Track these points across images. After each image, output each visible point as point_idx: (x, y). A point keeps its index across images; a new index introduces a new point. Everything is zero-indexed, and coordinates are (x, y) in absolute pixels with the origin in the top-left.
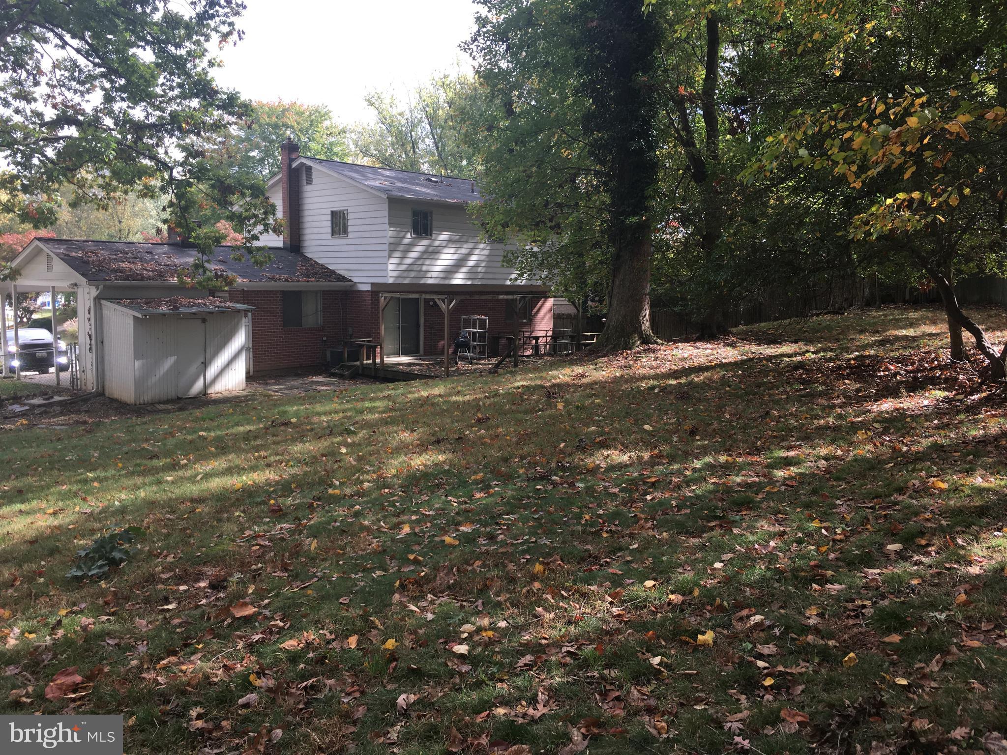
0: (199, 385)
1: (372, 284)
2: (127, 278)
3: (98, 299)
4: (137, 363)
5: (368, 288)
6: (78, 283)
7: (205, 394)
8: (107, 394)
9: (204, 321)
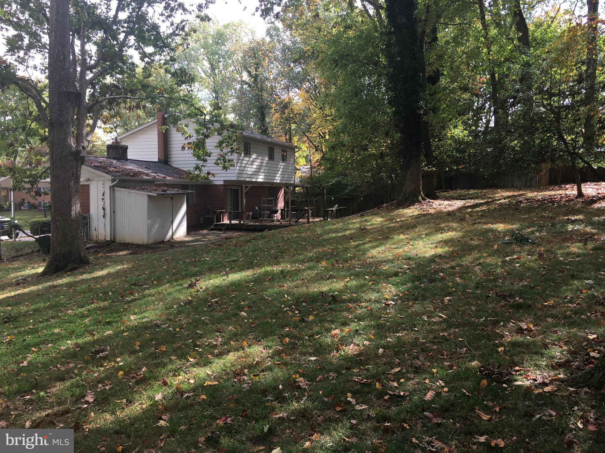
0: (170, 233)
1: (224, 181)
2: (127, 175)
3: (112, 188)
4: (149, 221)
5: (222, 183)
6: (90, 179)
7: (173, 239)
8: (117, 241)
9: (172, 198)
